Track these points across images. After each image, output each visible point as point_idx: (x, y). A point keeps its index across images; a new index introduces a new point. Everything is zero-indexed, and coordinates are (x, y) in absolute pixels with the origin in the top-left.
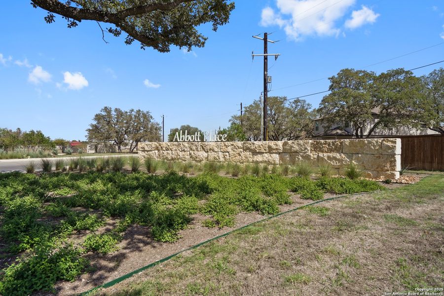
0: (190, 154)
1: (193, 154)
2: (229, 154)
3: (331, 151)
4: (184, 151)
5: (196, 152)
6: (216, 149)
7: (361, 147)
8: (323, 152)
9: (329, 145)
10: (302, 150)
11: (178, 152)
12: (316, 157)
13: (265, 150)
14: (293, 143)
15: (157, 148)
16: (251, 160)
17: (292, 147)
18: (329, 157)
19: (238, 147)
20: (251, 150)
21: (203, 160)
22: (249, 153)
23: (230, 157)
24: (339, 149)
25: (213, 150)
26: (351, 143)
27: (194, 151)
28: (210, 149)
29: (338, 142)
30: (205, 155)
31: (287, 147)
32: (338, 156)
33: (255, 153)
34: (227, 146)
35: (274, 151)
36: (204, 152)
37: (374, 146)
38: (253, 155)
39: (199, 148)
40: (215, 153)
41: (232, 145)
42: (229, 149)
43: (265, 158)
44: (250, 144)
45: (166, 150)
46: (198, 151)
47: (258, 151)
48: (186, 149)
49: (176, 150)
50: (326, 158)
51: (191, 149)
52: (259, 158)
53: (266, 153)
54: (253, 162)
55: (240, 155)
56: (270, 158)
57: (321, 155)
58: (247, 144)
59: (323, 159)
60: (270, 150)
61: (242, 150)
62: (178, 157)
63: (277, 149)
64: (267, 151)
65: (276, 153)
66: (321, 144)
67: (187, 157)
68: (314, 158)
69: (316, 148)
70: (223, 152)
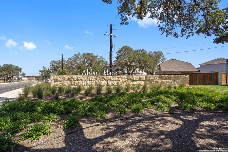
0: (96, 82)
1: (97, 82)
2: (120, 82)
3: (167, 79)
4: (92, 80)
5: (100, 81)
6: (112, 79)
7: (178, 78)
8: (164, 80)
9: (166, 77)
10: (155, 79)
11: (87, 81)
12: (161, 81)
13: (138, 79)
14: (151, 76)
15: (69, 79)
16: (131, 84)
17: (150, 78)
18: (166, 81)
19: (125, 78)
20: (132, 79)
21: (104, 85)
22: (130, 81)
23: (120, 83)
24: (170, 79)
25: (111, 80)
26: (174, 76)
27: (98, 80)
28: (109, 79)
29: (169, 76)
30: (106, 82)
31: (148, 78)
32: (170, 81)
33: (133, 81)
34: (119, 78)
35: (142, 80)
36: (105, 81)
37: (182, 77)
38: (132, 82)
39: (102, 79)
40: (112, 81)
41: (121, 77)
42: (120, 79)
43: (138, 83)
44: (131, 77)
45: (77, 80)
46: (101, 80)
47: (135, 80)
48: (93, 80)
49: (85, 80)
50: (165, 82)
51: (96, 80)
52: (135, 83)
53: (138, 81)
54: (132, 85)
55: (126, 82)
56: (140, 83)
57: (163, 81)
58: (129, 77)
59: (164, 82)
60: (140, 79)
61: (127, 80)
62: (87, 84)
63: (143, 79)
64: (139, 80)
65: (142, 81)
66: (163, 77)
67: (93, 84)
68: (160, 82)
69: (160, 78)
70: (116, 81)
